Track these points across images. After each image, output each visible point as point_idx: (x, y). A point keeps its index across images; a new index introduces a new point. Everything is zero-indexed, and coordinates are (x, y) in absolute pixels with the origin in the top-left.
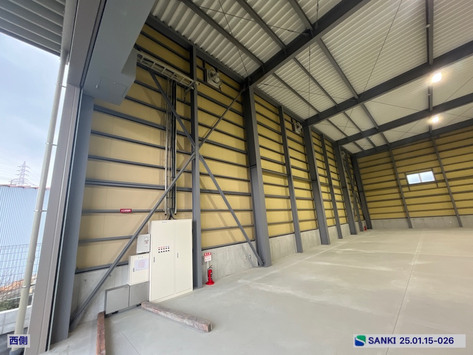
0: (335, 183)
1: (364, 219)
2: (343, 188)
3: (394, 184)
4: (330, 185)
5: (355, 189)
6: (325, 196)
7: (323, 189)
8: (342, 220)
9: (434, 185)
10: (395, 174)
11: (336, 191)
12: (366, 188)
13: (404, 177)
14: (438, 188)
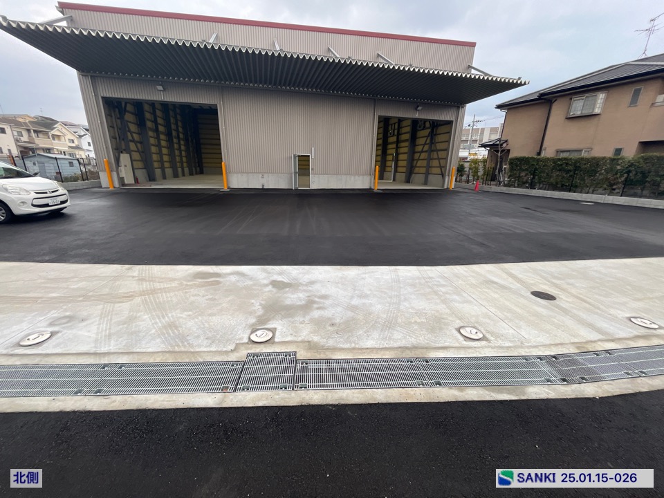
0: (181, 136)
1: (199, 166)
2: (186, 140)
4: (178, 137)
5: (194, 141)
6: (176, 146)
7: (175, 140)
8: (185, 165)
11: (182, 142)
12: (202, 141)
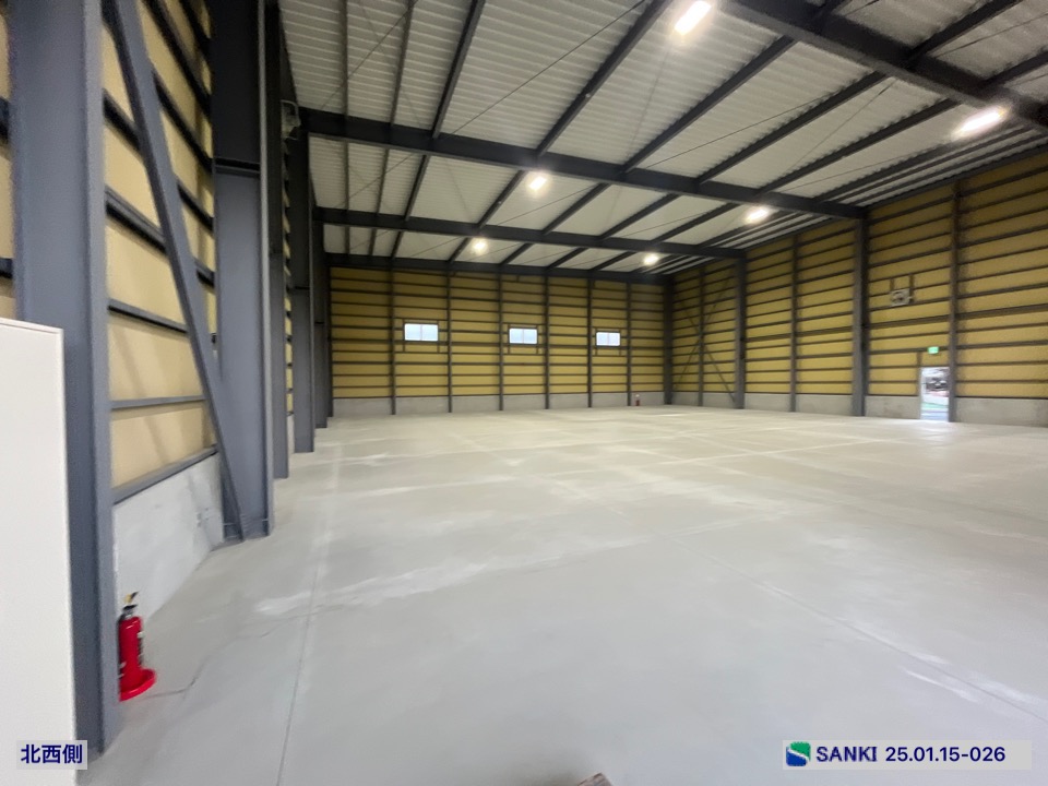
3: (383, 334)
9: (434, 349)
10: (391, 317)
13: (401, 326)
14: (438, 353)
